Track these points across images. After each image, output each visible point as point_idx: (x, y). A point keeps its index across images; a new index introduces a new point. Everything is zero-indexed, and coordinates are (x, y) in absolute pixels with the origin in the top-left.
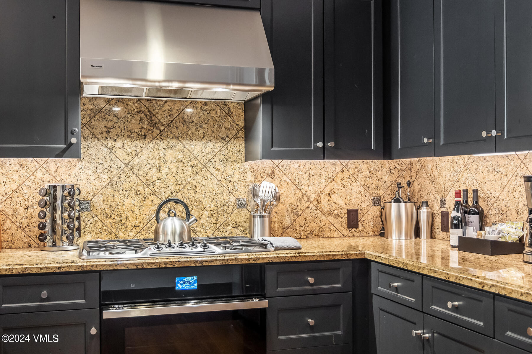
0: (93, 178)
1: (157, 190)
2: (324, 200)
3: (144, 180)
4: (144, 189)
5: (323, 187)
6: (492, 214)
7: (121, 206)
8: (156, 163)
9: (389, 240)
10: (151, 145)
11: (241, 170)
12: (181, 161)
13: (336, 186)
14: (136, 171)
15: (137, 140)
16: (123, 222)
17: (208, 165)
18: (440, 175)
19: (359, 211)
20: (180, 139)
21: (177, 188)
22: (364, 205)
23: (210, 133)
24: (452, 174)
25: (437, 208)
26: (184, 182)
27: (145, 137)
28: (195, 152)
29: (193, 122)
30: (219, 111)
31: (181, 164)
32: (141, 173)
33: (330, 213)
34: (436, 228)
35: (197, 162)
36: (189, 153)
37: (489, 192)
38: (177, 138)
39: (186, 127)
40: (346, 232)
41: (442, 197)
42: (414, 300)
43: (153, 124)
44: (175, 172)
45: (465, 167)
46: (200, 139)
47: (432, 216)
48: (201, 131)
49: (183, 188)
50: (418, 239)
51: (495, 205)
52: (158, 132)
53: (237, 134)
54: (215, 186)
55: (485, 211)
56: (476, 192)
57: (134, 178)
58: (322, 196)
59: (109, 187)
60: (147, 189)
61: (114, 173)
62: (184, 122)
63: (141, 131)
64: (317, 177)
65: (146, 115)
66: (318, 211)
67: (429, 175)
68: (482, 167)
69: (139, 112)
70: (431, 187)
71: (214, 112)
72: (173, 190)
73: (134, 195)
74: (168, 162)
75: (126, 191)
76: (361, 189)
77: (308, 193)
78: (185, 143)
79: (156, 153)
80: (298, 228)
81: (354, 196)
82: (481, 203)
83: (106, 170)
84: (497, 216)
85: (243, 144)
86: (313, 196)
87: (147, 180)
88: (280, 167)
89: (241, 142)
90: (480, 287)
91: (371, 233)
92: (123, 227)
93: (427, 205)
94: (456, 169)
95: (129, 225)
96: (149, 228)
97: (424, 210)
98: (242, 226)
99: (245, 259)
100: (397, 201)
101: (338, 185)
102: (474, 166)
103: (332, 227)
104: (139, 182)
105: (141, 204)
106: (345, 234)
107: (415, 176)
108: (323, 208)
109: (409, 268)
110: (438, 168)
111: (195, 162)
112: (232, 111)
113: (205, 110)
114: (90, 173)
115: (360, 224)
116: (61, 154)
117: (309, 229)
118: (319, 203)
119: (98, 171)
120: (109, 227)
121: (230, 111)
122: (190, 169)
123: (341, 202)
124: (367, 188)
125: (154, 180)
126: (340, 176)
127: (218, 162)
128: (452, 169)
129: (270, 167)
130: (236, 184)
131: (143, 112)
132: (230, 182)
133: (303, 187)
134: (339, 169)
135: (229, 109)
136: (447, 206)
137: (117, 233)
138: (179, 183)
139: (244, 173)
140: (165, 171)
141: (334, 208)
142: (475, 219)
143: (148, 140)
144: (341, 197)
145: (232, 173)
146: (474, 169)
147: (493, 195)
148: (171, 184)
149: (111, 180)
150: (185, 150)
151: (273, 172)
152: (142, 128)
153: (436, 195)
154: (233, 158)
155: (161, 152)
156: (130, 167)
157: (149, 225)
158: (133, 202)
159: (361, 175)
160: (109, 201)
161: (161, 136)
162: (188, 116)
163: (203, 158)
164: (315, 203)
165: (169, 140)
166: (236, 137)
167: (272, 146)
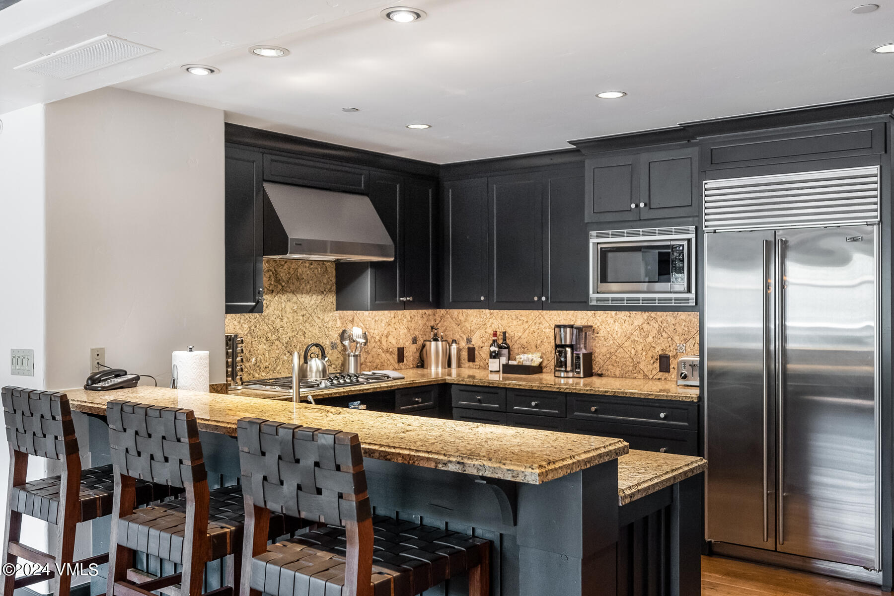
0: (238, 327)
1: (280, 336)
2: (384, 340)
3: (271, 328)
4: (272, 335)
5: (383, 330)
6: (515, 348)
7: (257, 351)
8: (280, 314)
9: (429, 370)
10: (276, 298)
11: (333, 318)
12: (296, 311)
13: (391, 330)
14: (266, 320)
15: (267, 294)
16: (258, 364)
17: (313, 314)
18: (466, 319)
19: (405, 349)
20: (295, 293)
21: (293, 334)
22: (407, 344)
23: (314, 288)
24: (479, 320)
25: (463, 344)
26: (298, 329)
27: (272, 292)
28: (305, 303)
29: (303, 278)
30: (319, 269)
31: (295, 313)
32: (270, 322)
33: (387, 351)
34: (462, 359)
35: (306, 312)
36: (301, 305)
37: (513, 333)
38: (293, 292)
39: (299, 283)
40: (396, 366)
41: (468, 336)
42: (498, 406)
43: (278, 281)
44: (292, 321)
45: (491, 315)
46: (308, 293)
47: (459, 350)
48: (308, 287)
49: (297, 334)
50: (449, 369)
51: (518, 342)
52: (281, 287)
53: (331, 288)
54: (317, 331)
55: (510, 346)
56: (505, 333)
57: (265, 327)
58: (383, 338)
59: (249, 335)
60: (274, 336)
61: (252, 323)
62: (298, 279)
63: (270, 287)
64: (379, 322)
65: (273, 273)
66: (380, 350)
67: (454, 319)
68: (506, 316)
69: (268, 271)
70: (457, 329)
71: (316, 270)
72: (291, 335)
73: (265, 341)
74: (288, 313)
75: (260, 338)
76: (406, 331)
77: (374, 336)
78: (298, 296)
79: (280, 305)
80: (368, 364)
81: (402, 337)
82: (508, 341)
83: (247, 321)
84: (520, 349)
85: (335, 297)
86: (378, 338)
87: (274, 328)
88: (358, 315)
89: (333, 295)
90: (558, 390)
91: (412, 366)
92: (258, 368)
93: (456, 343)
94: (482, 316)
95: (262, 366)
96: (275, 368)
97: (454, 346)
98: (334, 364)
99: (385, 387)
100: (436, 340)
101: (392, 328)
102: (499, 314)
103: (388, 362)
104: (269, 329)
105: (270, 348)
106: (396, 367)
107: (440, 319)
108: (383, 347)
109: (495, 385)
110: (464, 315)
111: (305, 312)
112: (328, 269)
113: (311, 269)
114: (236, 323)
115: (405, 359)
116: (252, 310)
117: (375, 365)
118: (381, 343)
119: (241, 321)
120: (249, 368)
121: (326, 270)
122: (301, 317)
123: (394, 342)
124: (409, 329)
125: (278, 328)
126: (393, 321)
127: (319, 311)
128: (478, 316)
129: (351, 315)
130: (330, 330)
131: (271, 270)
132: (326, 328)
133: (371, 330)
134: (392, 316)
135: (326, 267)
136: (473, 343)
137: (254, 374)
138: (294, 329)
139: (335, 320)
140: (285, 320)
141: (389, 347)
142: (505, 351)
143: (274, 294)
144: (394, 337)
145: (328, 320)
146: (500, 317)
147: (516, 335)
148: (289, 330)
149: (250, 328)
150: (298, 302)
151: (353, 319)
152: (271, 284)
153: (462, 335)
154: (329, 308)
155: (283, 304)
156: (262, 317)
157: (275, 366)
158: (264, 347)
159: (405, 320)
160: (249, 347)
161: (283, 291)
162: (300, 274)
163: (310, 309)
164: (379, 343)
165: (288, 294)
166: (330, 291)
167: (375, 301)
